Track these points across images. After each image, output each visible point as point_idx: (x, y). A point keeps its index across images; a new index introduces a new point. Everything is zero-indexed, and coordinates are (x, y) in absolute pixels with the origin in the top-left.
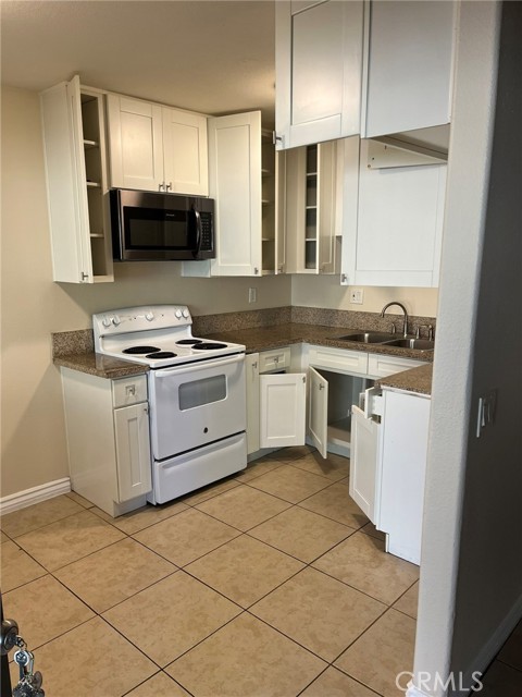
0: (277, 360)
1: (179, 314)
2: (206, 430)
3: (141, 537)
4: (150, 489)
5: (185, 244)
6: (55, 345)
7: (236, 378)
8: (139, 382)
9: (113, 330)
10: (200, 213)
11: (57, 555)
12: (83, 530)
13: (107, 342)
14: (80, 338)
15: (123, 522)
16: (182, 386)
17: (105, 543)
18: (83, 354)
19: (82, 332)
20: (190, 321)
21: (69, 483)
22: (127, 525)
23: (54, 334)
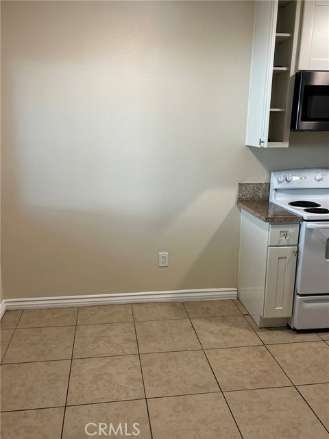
3: (273, 349)
4: (291, 315)
6: (240, 192)
8: (292, 230)
9: (285, 185)
11: (212, 339)
12: (234, 329)
13: (278, 194)
14: (259, 189)
15: (264, 333)
17: (246, 344)
18: (259, 201)
19: (261, 184)
21: (236, 293)
22: (266, 336)
23: (240, 184)
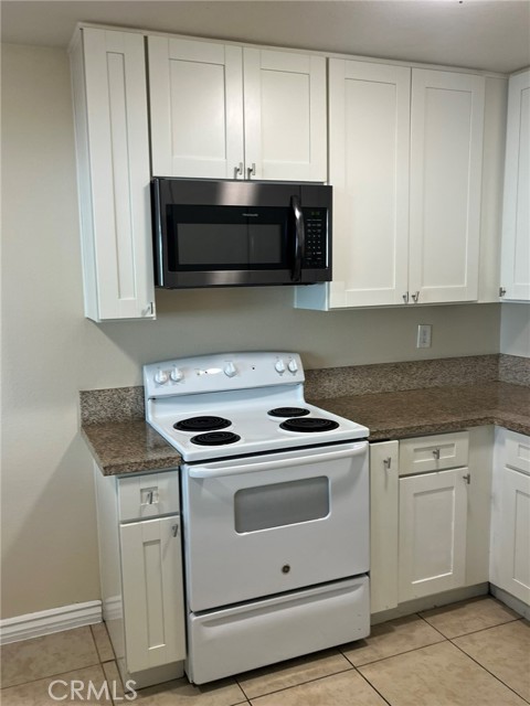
0: (437, 453)
1: (280, 366)
2: (286, 569)
4: (183, 657)
5: (276, 259)
6: (83, 408)
7: (348, 483)
8: (165, 483)
9: (170, 389)
10: (301, 210)
13: (159, 406)
14: (123, 400)
16: (239, 493)
18: (126, 422)
19: (126, 390)
20: (301, 377)
21: (99, 610)
23: (83, 393)
